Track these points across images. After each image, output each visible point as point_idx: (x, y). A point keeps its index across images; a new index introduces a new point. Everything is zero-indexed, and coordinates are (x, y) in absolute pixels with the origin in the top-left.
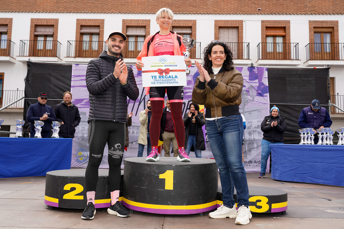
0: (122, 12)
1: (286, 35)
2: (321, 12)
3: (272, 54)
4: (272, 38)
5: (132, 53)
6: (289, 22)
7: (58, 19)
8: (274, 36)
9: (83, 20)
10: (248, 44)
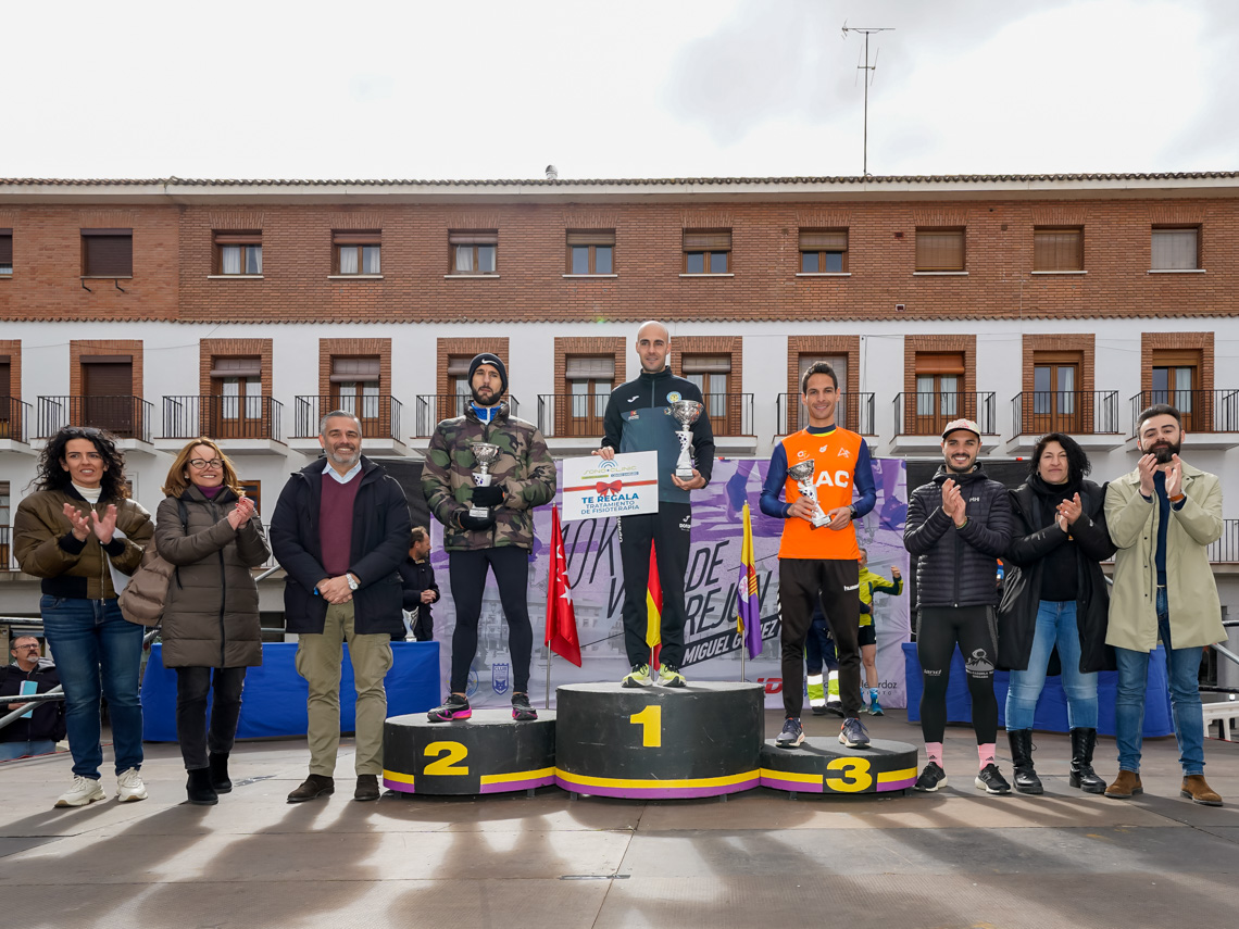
0: (553, 318)
1: (964, 373)
2: (1054, 313)
3: (931, 421)
4: (932, 380)
5: (583, 424)
6: (973, 338)
7: (390, 339)
8: (937, 376)
9: (455, 340)
10: (870, 396)
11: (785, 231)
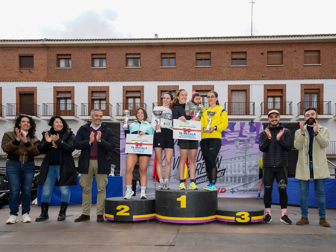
0: (157, 80)
1: (283, 96)
2: (310, 77)
4: (272, 98)
6: (285, 85)
7: (109, 86)
8: (274, 97)
9: (128, 87)
10: (253, 103)
11: (227, 53)
